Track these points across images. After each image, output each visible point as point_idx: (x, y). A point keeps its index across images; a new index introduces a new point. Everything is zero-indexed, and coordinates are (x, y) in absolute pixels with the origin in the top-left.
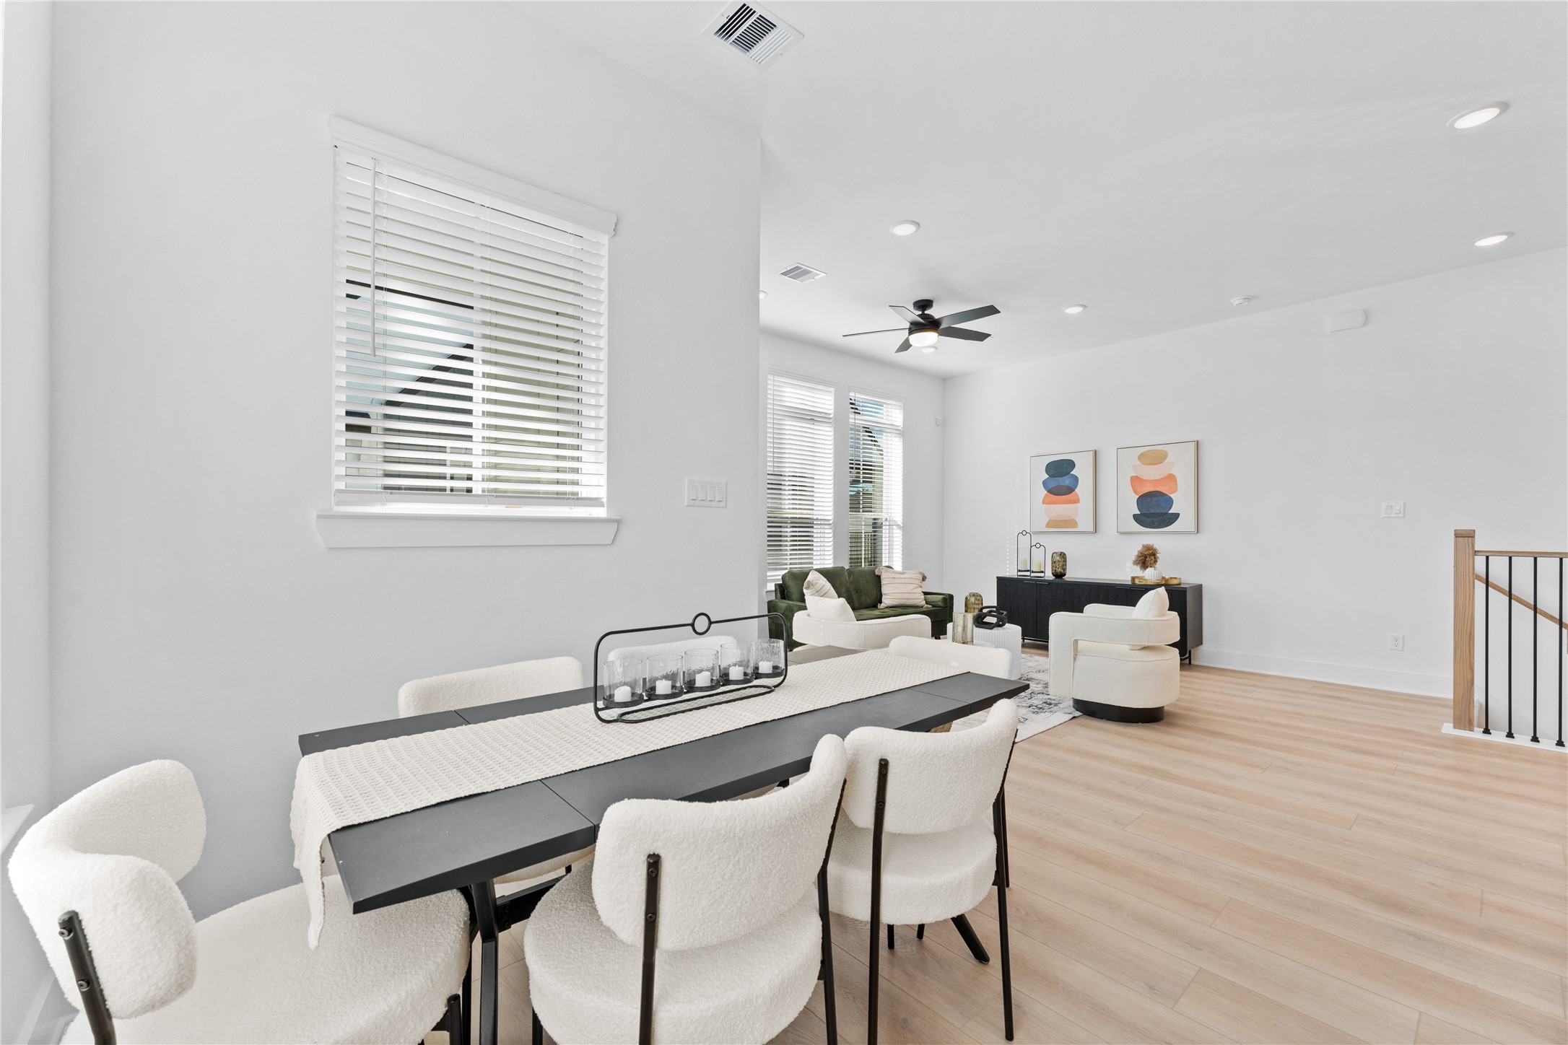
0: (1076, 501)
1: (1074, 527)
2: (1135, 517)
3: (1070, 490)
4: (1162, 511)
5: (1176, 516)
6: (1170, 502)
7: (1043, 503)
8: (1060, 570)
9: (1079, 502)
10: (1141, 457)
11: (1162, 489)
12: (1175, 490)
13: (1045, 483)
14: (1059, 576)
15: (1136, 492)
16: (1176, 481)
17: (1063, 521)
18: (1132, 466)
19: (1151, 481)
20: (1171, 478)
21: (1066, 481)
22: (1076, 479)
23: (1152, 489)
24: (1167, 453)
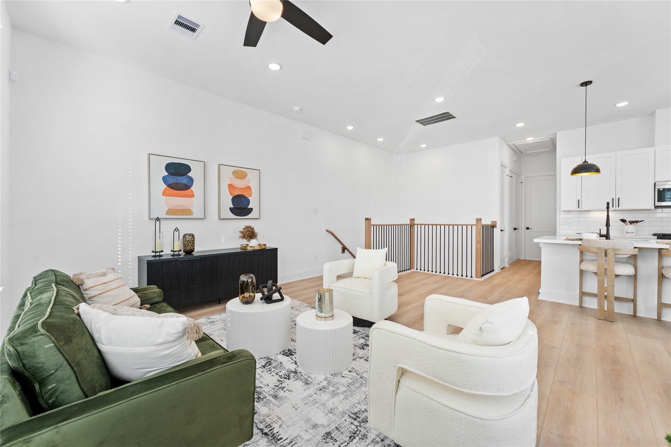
0: (192, 196)
1: (190, 215)
2: (231, 209)
3: (187, 187)
4: (245, 206)
5: (251, 210)
6: (248, 202)
7: (163, 195)
8: (188, 248)
9: (194, 197)
10: (234, 173)
11: (245, 194)
12: (251, 196)
13: (164, 179)
14: (189, 252)
15: (231, 194)
16: (251, 190)
17: (182, 210)
18: (228, 178)
19: (239, 188)
20: (249, 188)
21: (183, 180)
22: (191, 180)
23: (240, 193)
24: (247, 173)
